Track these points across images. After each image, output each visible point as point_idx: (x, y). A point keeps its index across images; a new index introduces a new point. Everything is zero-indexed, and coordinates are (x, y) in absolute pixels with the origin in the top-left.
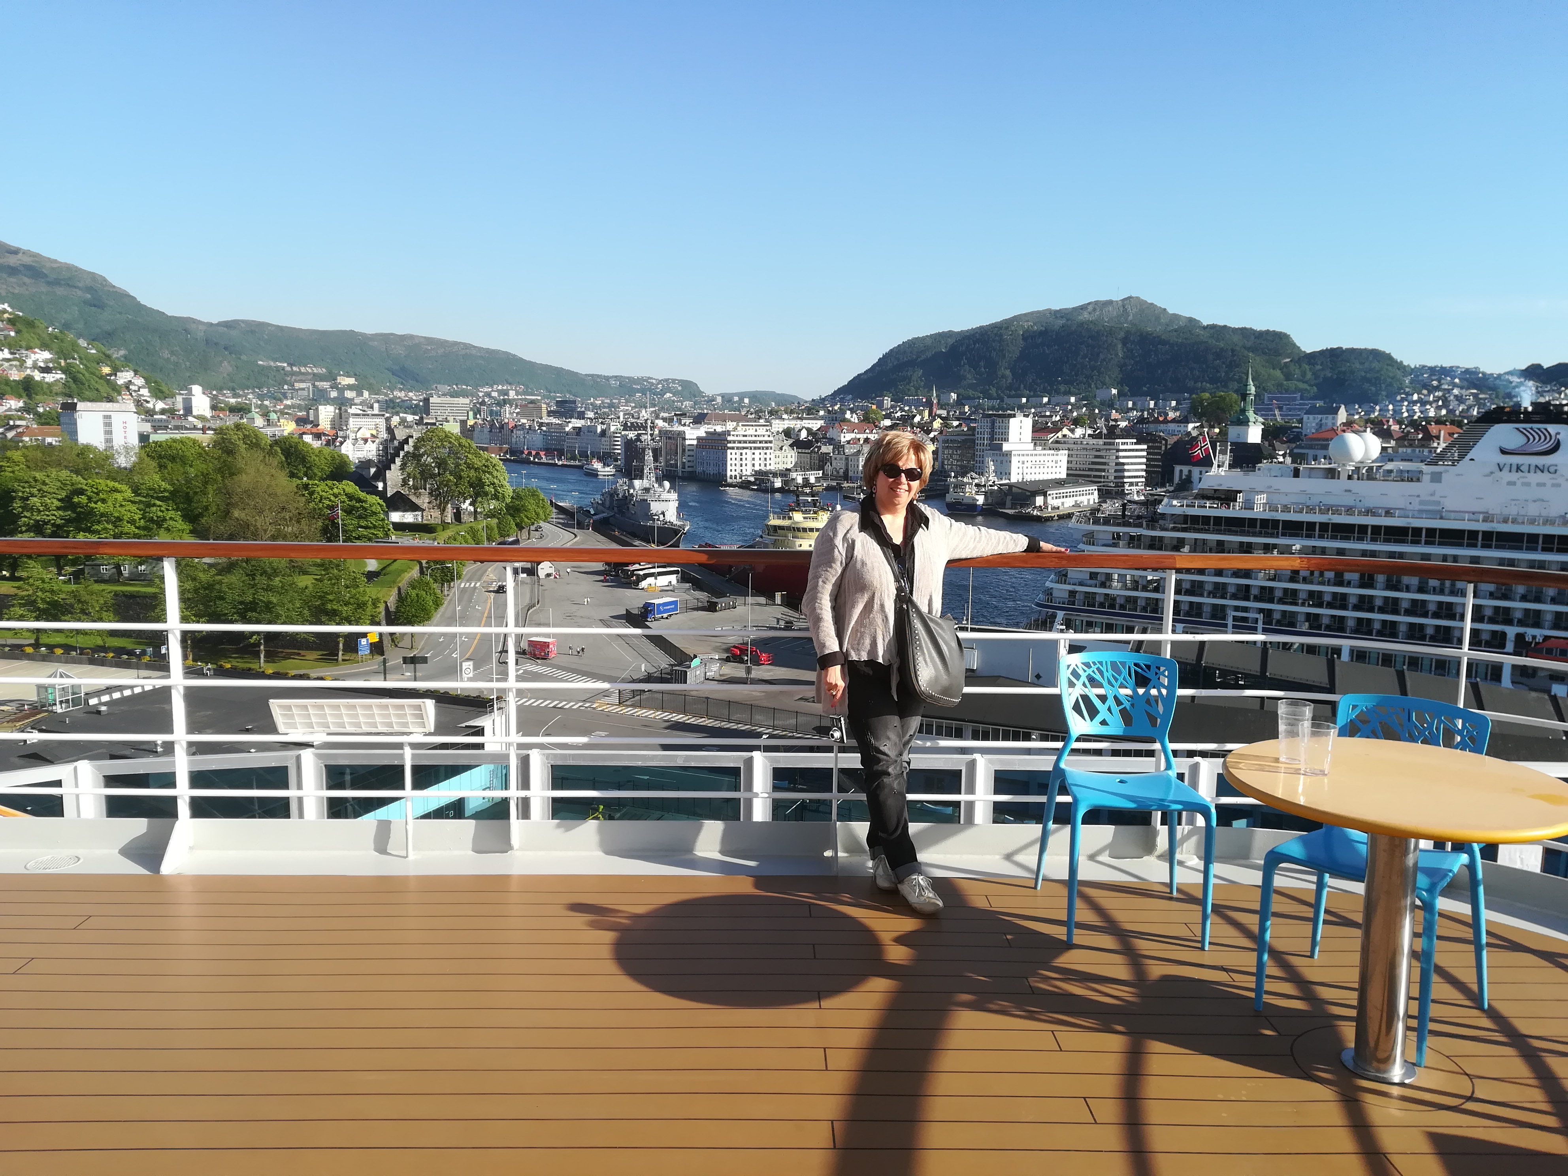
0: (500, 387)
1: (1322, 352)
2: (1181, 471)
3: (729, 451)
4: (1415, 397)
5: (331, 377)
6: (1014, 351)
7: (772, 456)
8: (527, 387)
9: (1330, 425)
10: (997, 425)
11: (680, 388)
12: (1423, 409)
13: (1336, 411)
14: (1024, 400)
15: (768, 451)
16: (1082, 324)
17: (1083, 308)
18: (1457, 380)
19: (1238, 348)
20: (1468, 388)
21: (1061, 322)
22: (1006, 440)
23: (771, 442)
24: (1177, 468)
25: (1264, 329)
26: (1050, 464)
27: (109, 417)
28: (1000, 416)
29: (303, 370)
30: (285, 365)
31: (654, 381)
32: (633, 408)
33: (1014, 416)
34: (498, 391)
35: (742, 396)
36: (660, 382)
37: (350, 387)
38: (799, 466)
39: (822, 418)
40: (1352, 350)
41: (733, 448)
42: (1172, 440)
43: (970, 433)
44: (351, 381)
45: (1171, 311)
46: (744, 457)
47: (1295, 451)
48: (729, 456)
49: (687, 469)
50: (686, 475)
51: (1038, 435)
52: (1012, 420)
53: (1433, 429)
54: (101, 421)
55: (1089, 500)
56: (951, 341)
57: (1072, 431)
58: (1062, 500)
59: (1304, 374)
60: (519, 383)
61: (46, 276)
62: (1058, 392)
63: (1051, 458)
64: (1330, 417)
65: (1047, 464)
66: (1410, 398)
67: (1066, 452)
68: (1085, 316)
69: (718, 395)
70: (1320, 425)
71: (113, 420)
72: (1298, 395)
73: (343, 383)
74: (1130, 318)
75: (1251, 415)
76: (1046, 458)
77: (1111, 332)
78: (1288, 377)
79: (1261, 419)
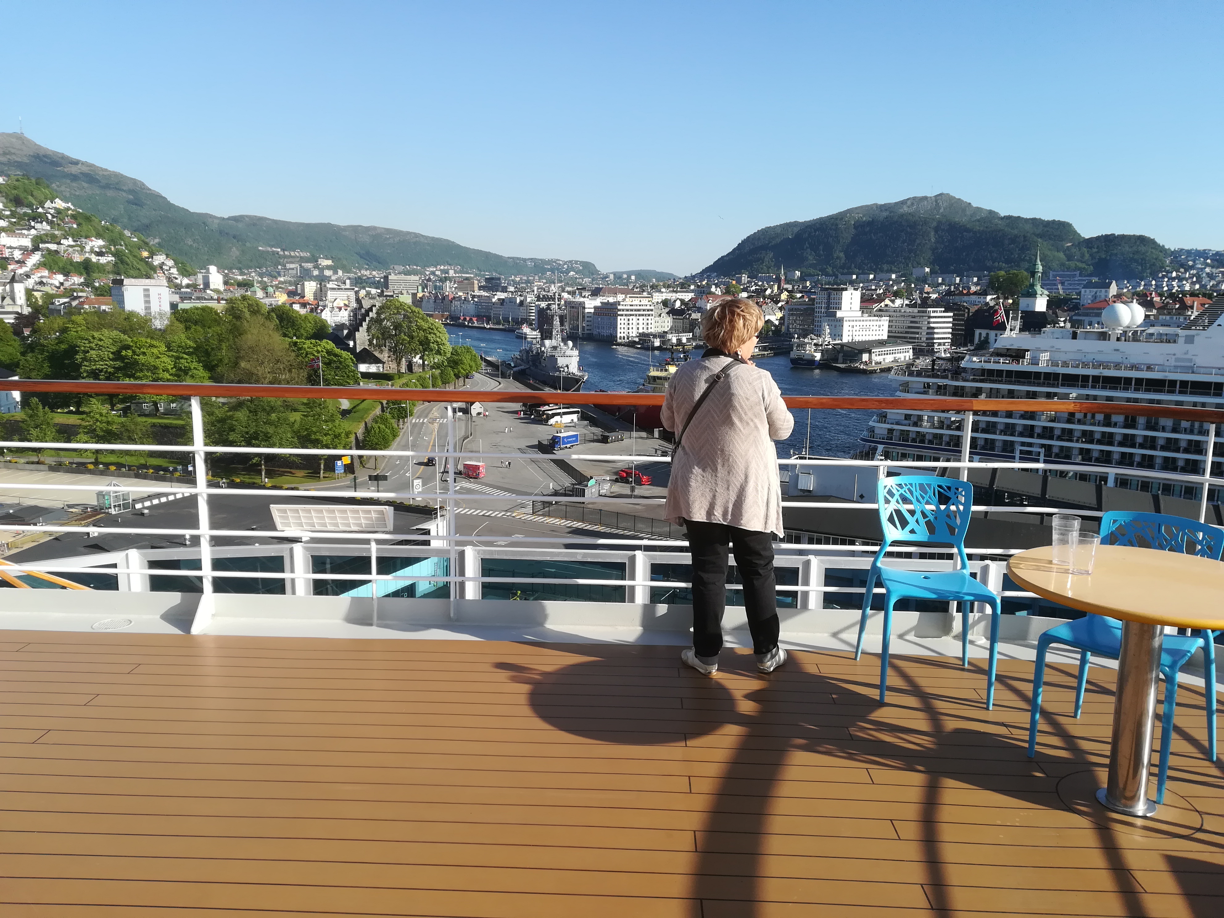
0: (442, 267)
1: (1098, 238)
2: (980, 334)
3: (619, 318)
4: (1174, 274)
5: (314, 259)
6: (847, 237)
7: (653, 322)
8: (463, 267)
9: (1103, 297)
10: (832, 296)
11: (581, 268)
12: (1180, 284)
13: (1108, 286)
14: (854, 277)
15: (649, 318)
16: (902, 215)
17: (903, 202)
18: (1209, 261)
19: (1029, 235)
20: (1218, 267)
21: (885, 214)
22: (840, 308)
23: (652, 310)
24: (977, 332)
25: (1051, 219)
26: (875, 328)
27: (148, 290)
28: (835, 289)
29: (292, 254)
30: (279, 250)
31: (561, 262)
32: (545, 283)
33: (846, 289)
34: (441, 270)
35: (629, 274)
36: (565, 263)
37: (328, 267)
38: (674, 329)
39: (692, 291)
40: (1123, 237)
41: (622, 315)
42: (973, 309)
43: (811, 303)
44: (329, 262)
45: (975, 205)
46: (631, 322)
47: (1074, 318)
48: (619, 322)
49: (586, 332)
50: (585, 336)
51: (865, 305)
52: (844, 293)
53: (1188, 300)
54: (142, 293)
55: (905, 357)
56: (796, 230)
57: (893, 301)
58: (883, 357)
59: (1083, 256)
60: (457, 265)
61: (98, 181)
62: (882, 271)
63: (875, 323)
64: (1103, 290)
65: (872, 328)
66: (1169, 275)
67: (888, 318)
68: (905, 209)
69: (611, 273)
70: (1095, 297)
71: (151, 293)
72: (1078, 273)
73: (323, 264)
74: (942, 210)
75: (1038, 289)
76: (871, 323)
77: (925, 222)
78: (1070, 258)
79: (1046, 292)
